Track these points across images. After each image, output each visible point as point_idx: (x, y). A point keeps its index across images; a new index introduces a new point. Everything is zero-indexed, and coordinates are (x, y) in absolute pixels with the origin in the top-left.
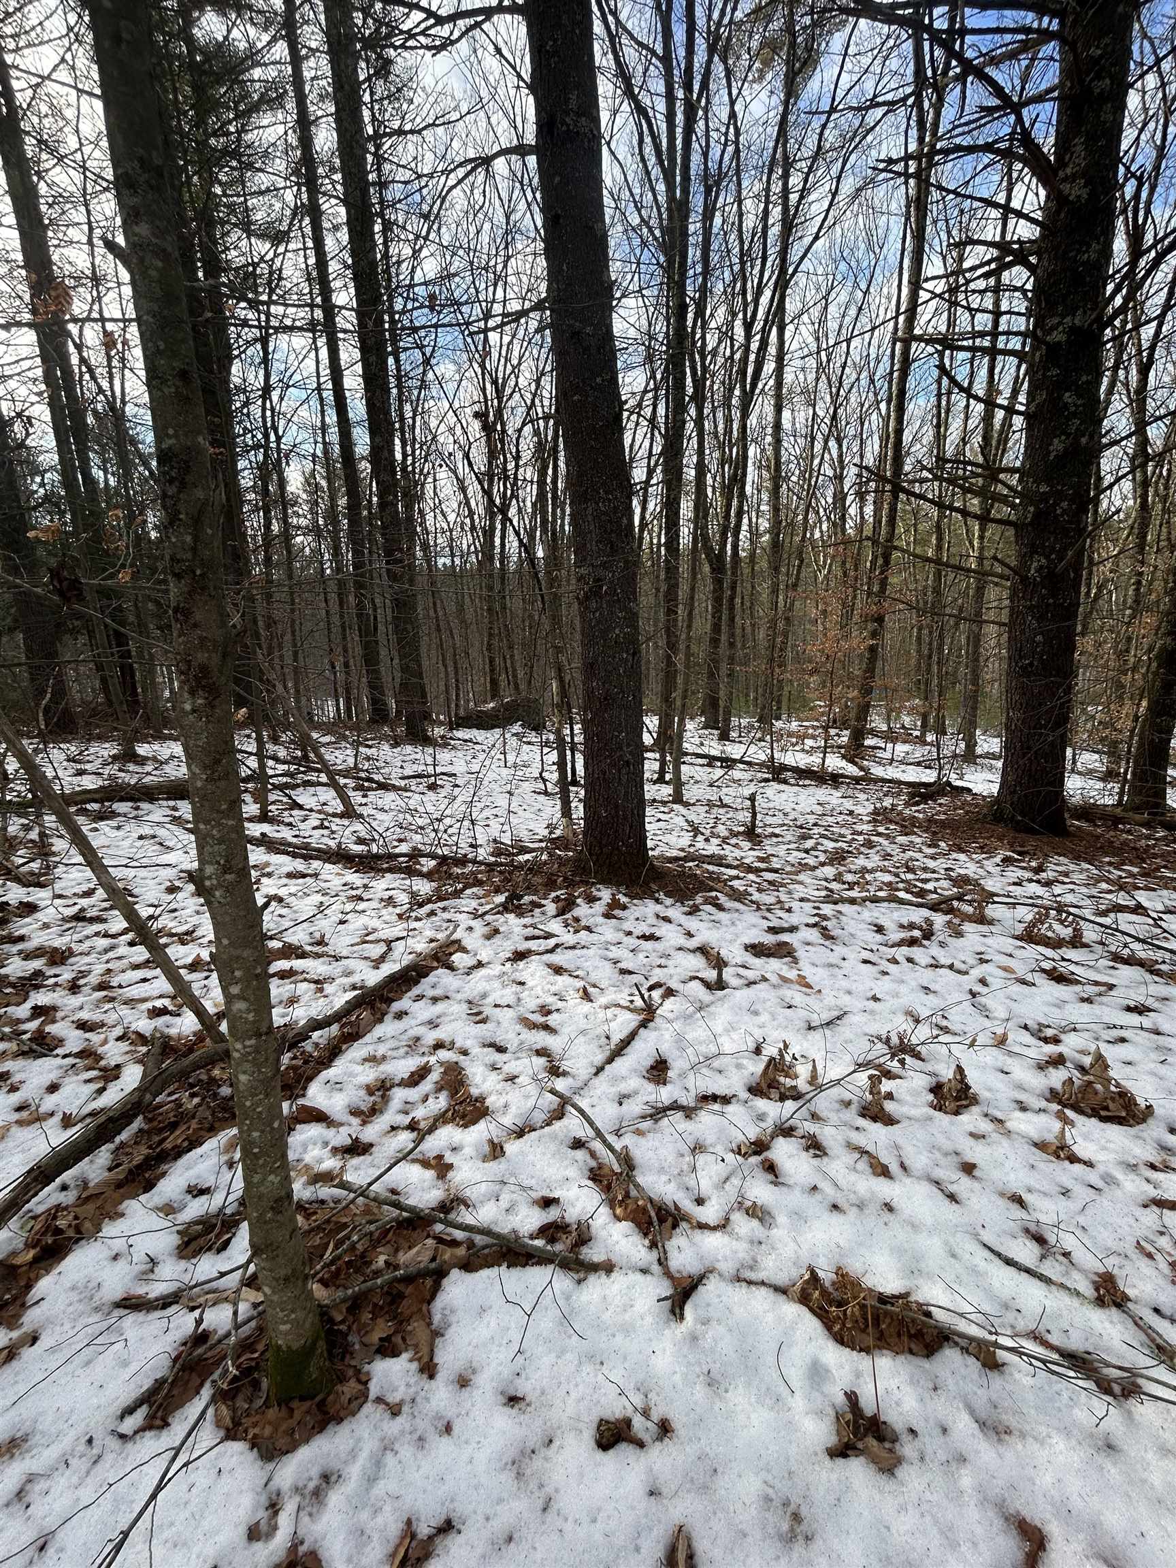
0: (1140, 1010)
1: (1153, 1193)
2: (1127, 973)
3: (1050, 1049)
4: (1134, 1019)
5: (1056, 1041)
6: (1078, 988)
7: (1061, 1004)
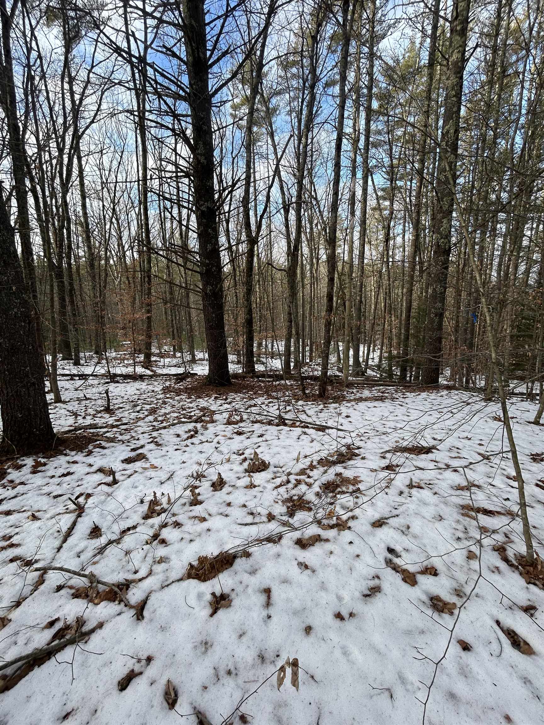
0: (261, 436)
1: (274, 485)
2: (257, 425)
3: (242, 457)
4: (261, 439)
5: (243, 454)
6: (245, 435)
7: (242, 442)
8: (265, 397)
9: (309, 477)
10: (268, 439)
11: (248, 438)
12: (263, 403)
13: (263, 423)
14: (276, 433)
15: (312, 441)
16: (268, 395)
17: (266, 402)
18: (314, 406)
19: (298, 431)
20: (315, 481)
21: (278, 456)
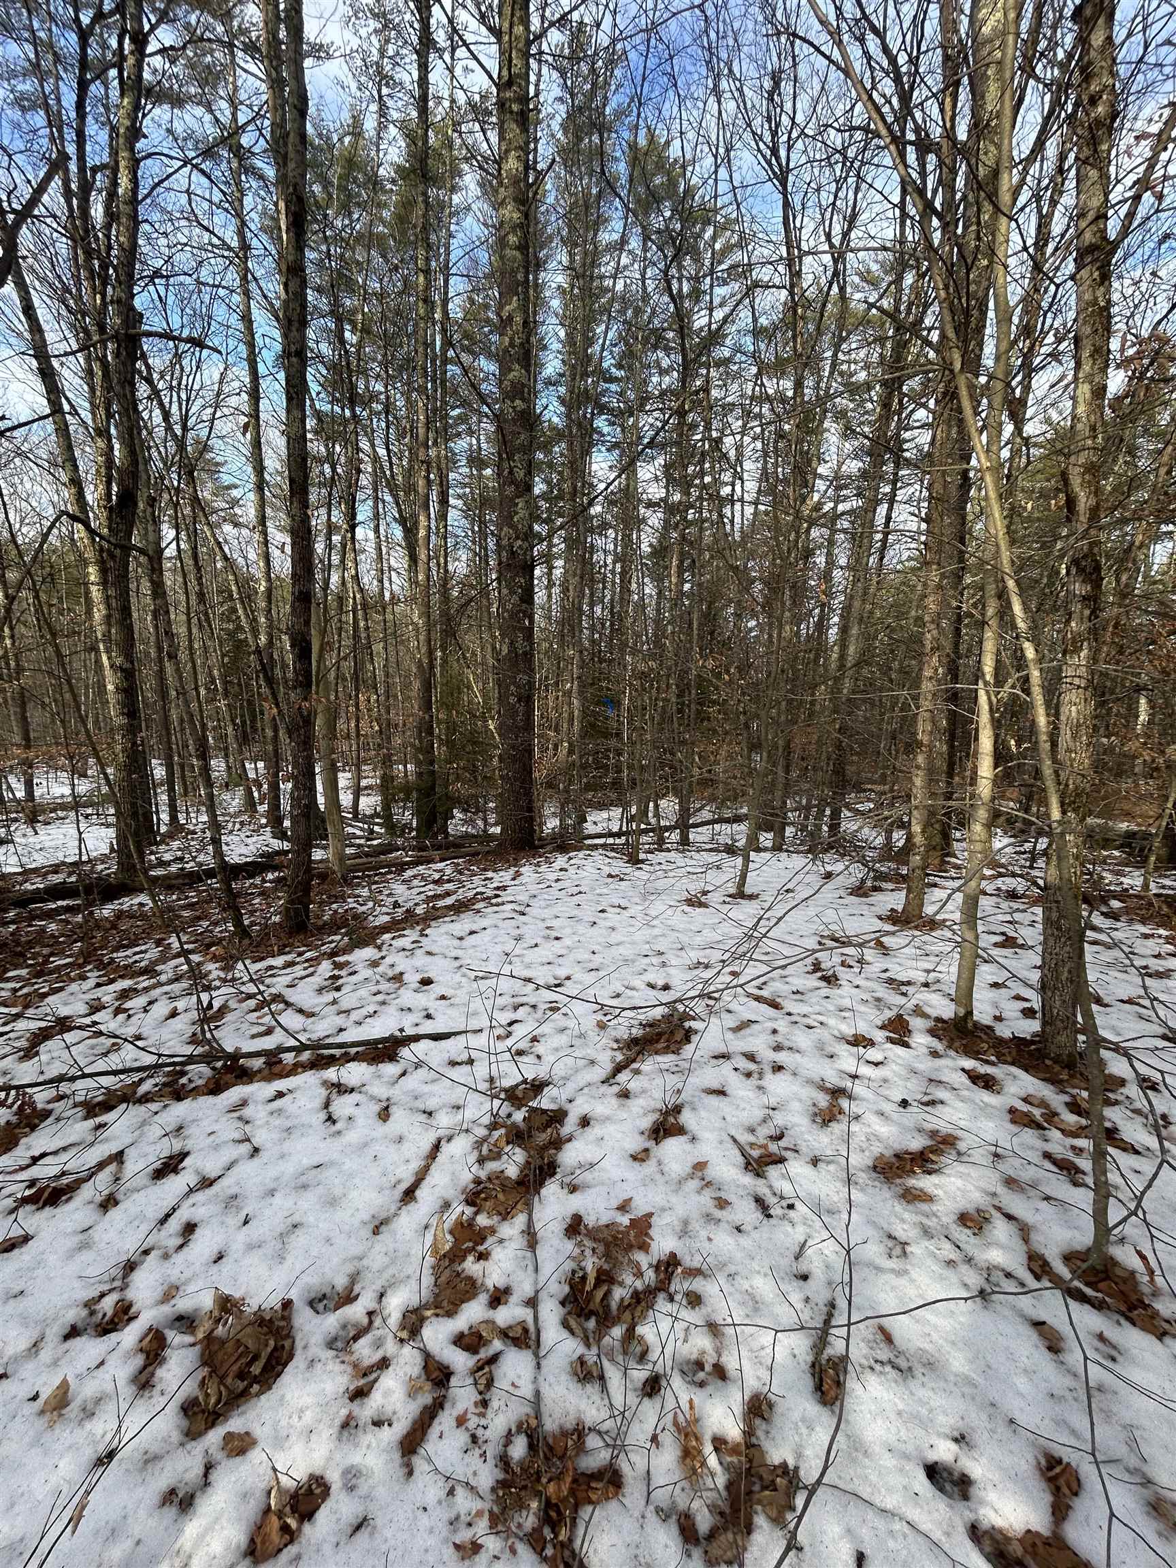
8: (93, 977)
9: (498, 1298)
10: (212, 1170)
11: (108, 1203)
12: (96, 1007)
13: (146, 1099)
14: (229, 1129)
15: (384, 1114)
16: (100, 966)
17: (108, 994)
18: (298, 971)
19: (308, 1086)
20: (532, 1303)
21: (299, 1240)
